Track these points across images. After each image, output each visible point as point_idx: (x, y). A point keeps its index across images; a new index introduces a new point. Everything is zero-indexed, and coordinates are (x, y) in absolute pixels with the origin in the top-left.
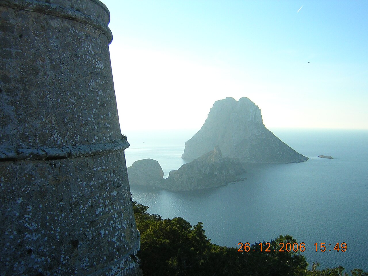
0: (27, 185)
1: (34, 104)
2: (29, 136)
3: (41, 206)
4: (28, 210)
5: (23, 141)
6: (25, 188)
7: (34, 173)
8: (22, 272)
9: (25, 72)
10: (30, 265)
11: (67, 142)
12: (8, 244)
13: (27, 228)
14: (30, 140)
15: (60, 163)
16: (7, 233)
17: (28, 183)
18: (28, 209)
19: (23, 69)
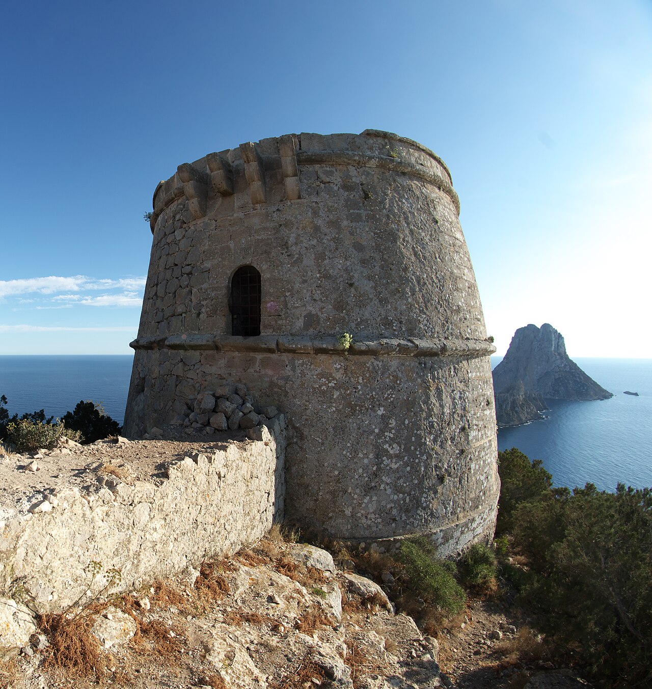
0: (391, 390)
1: (397, 278)
2: (393, 321)
3: (407, 422)
4: (390, 426)
5: (386, 329)
6: (388, 395)
7: (400, 375)
8: (371, 511)
9: (381, 238)
10: (383, 503)
11: (438, 333)
12: (361, 471)
13: (387, 451)
14: (394, 328)
15: (430, 362)
16: (361, 455)
17: (391, 388)
18: (391, 424)
19: (377, 234)
